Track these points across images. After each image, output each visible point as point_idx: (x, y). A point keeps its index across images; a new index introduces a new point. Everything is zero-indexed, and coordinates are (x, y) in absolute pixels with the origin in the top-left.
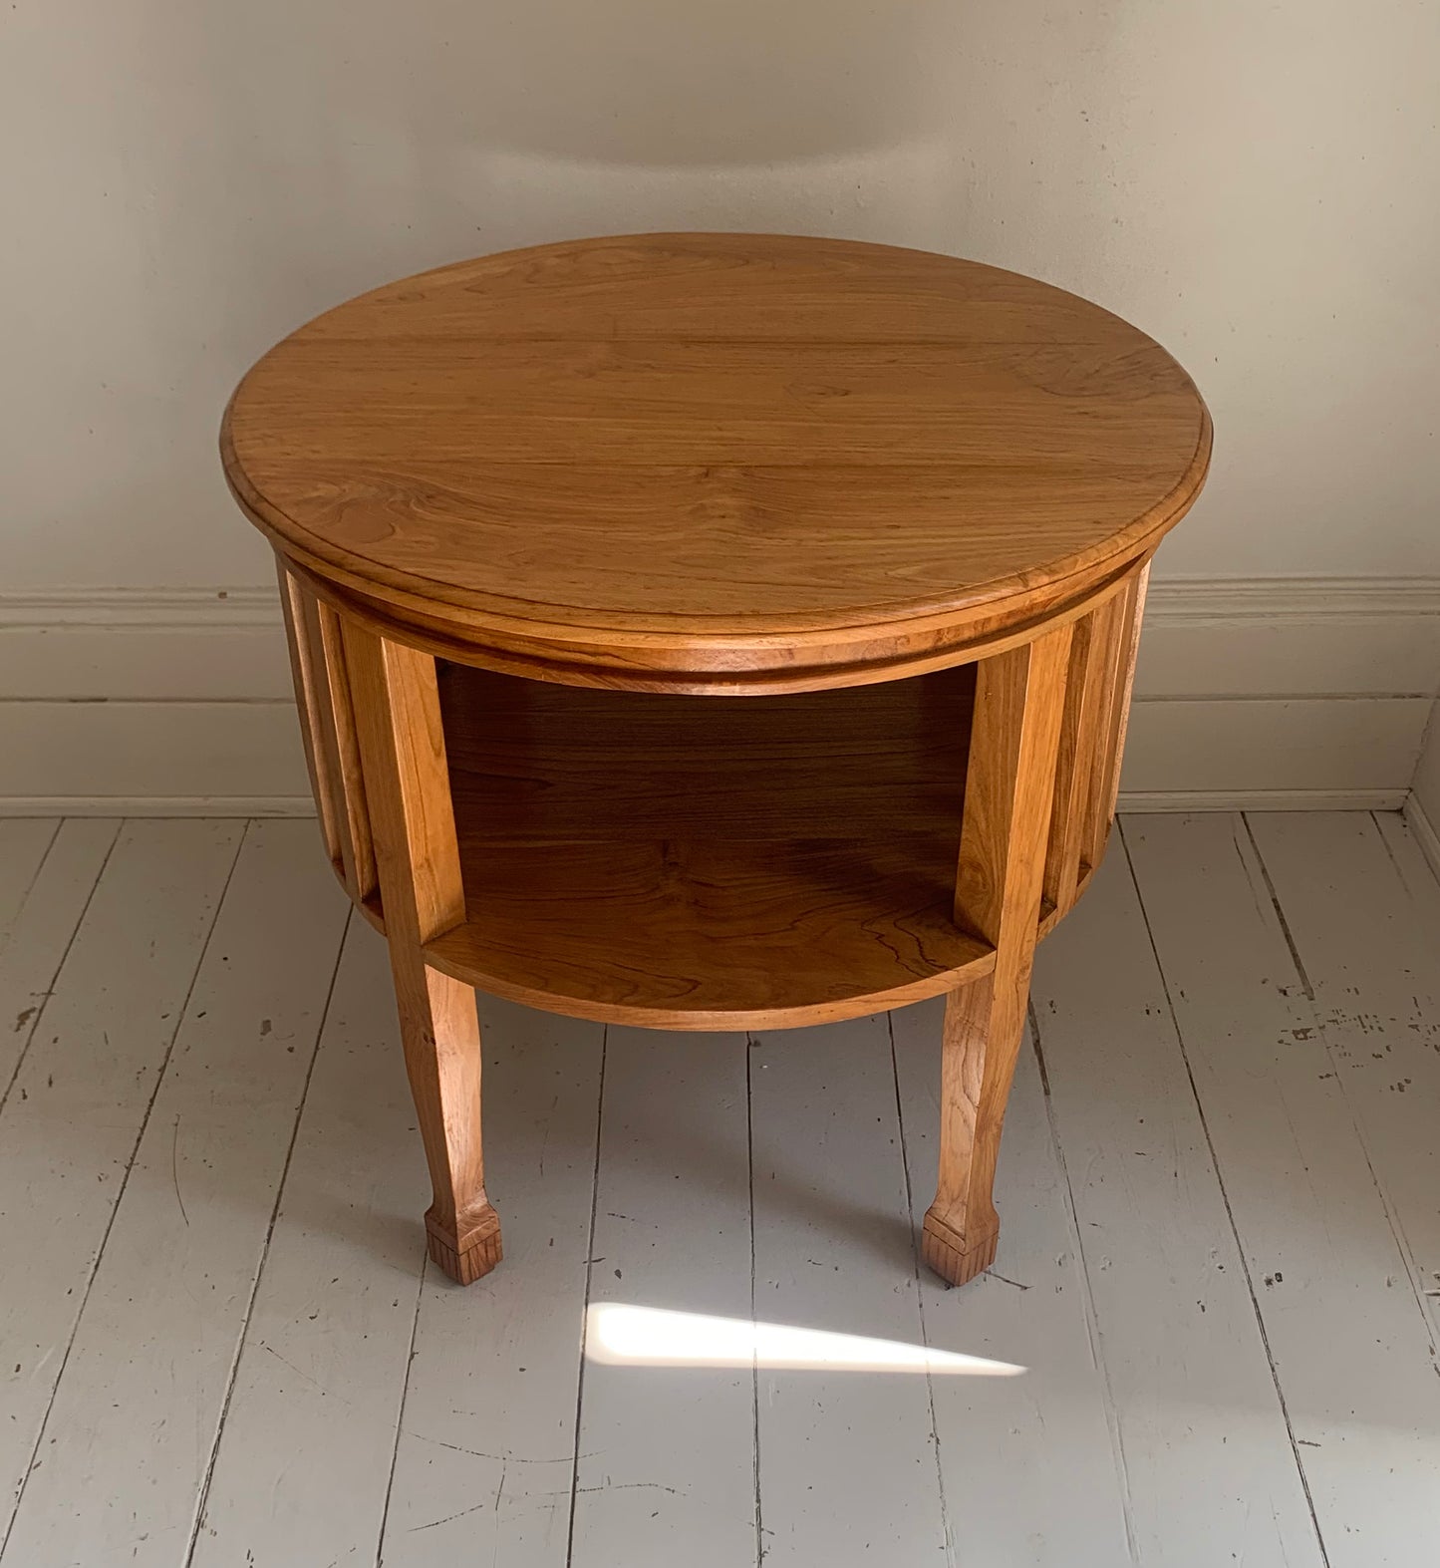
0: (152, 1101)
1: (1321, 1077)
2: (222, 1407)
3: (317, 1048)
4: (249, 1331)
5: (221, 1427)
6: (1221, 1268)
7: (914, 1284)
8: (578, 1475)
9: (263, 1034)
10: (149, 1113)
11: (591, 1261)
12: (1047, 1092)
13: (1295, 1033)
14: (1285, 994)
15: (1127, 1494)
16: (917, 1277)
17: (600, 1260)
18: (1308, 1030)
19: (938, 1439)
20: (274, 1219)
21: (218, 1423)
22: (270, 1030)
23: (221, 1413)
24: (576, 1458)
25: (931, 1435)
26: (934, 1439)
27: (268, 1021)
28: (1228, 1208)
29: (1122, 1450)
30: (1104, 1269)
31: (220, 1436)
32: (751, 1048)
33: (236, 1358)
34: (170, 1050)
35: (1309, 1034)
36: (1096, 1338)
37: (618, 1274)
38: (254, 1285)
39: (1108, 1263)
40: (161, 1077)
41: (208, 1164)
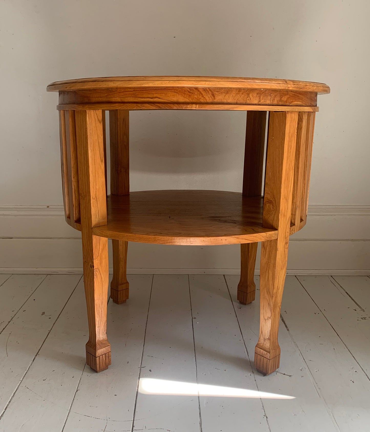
0: (4, 329)
2: (7, 403)
3: (58, 318)
4: (21, 384)
5: (6, 409)
6: (356, 372)
7: (252, 375)
8: (134, 425)
9: (42, 315)
10: (2, 331)
11: (141, 367)
12: (288, 330)
13: (362, 318)
14: (355, 310)
16: (253, 373)
17: (144, 367)
18: (366, 318)
19: (267, 417)
20: (36, 356)
21: (5, 408)
22: (44, 314)
23: (6, 405)
24: (134, 420)
25: (264, 416)
26: (265, 417)
27: (44, 312)
28: (354, 357)
29: (335, 421)
30: (316, 371)
31: (4, 412)
32: (193, 320)
33: (15, 390)
34: (12, 318)
36: (318, 390)
37: (150, 371)
38: (26, 371)
39: (317, 370)
40: (8, 323)
41: (18, 342)
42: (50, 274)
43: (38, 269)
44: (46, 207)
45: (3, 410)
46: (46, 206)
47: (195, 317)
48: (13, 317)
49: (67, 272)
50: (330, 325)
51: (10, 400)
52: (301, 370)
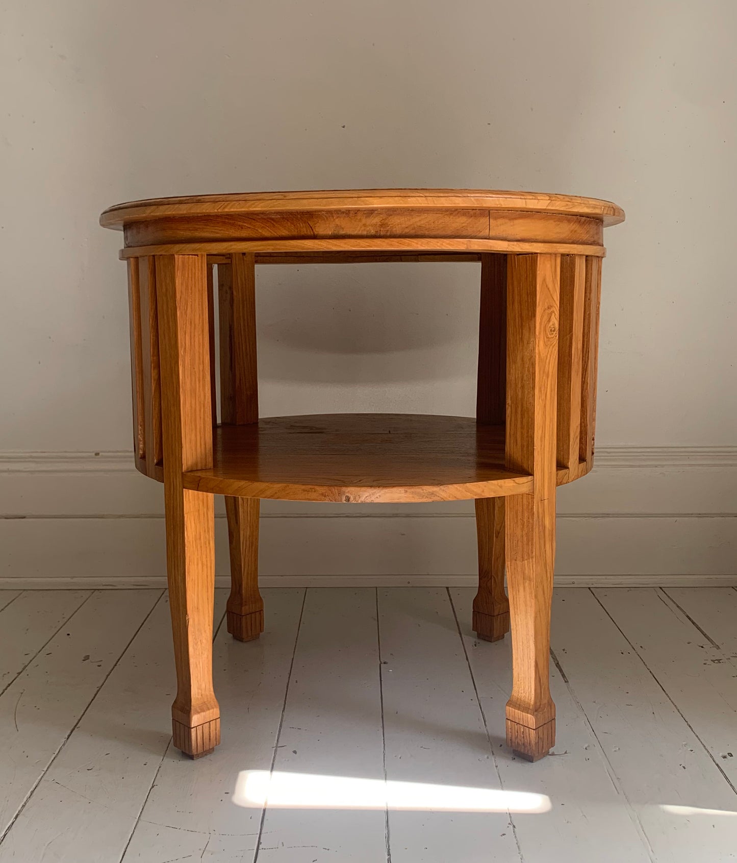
0: (9, 685)
1: (734, 677)
2: (20, 808)
3: (115, 666)
4: (44, 777)
5: (16, 818)
6: (692, 751)
7: (491, 757)
8: (261, 841)
9: (84, 660)
10: (6, 689)
11: (277, 747)
12: (566, 681)
13: (713, 661)
14: (702, 647)
15: (651, 852)
16: (493, 754)
17: (283, 746)
18: (721, 660)
19: (514, 827)
20: (73, 729)
21: (15, 816)
22: (89, 659)
23: (17, 812)
24: (260, 834)
25: (509, 824)
26: (511, 827)
27: (89, 656)
28: (690, 726)
29: (643, 831)
30: (615, 751)
31: (13, 822)
32: (382, 665)
33: (34, 787)
34: (26, 666)
35: (721, 661)
36: (615, 780)
37: (295, 752)
38: (54, 756)
39: (617, 749)
40: (18, 676)
41: (37, 708)
42: (98, 590)
43: (75, 580)
44: (94, 454)
45: (12, 819)
46: (93, 452)
47: (386, 660)
48: (27, 664)
49: (134, 585)
50: (651, 672)
51: (24, 802)
52: (586, 749)
